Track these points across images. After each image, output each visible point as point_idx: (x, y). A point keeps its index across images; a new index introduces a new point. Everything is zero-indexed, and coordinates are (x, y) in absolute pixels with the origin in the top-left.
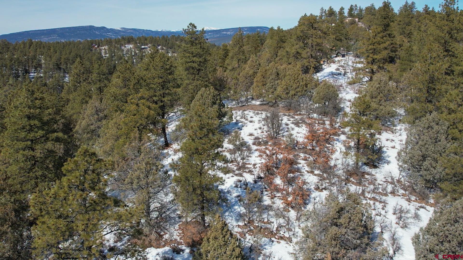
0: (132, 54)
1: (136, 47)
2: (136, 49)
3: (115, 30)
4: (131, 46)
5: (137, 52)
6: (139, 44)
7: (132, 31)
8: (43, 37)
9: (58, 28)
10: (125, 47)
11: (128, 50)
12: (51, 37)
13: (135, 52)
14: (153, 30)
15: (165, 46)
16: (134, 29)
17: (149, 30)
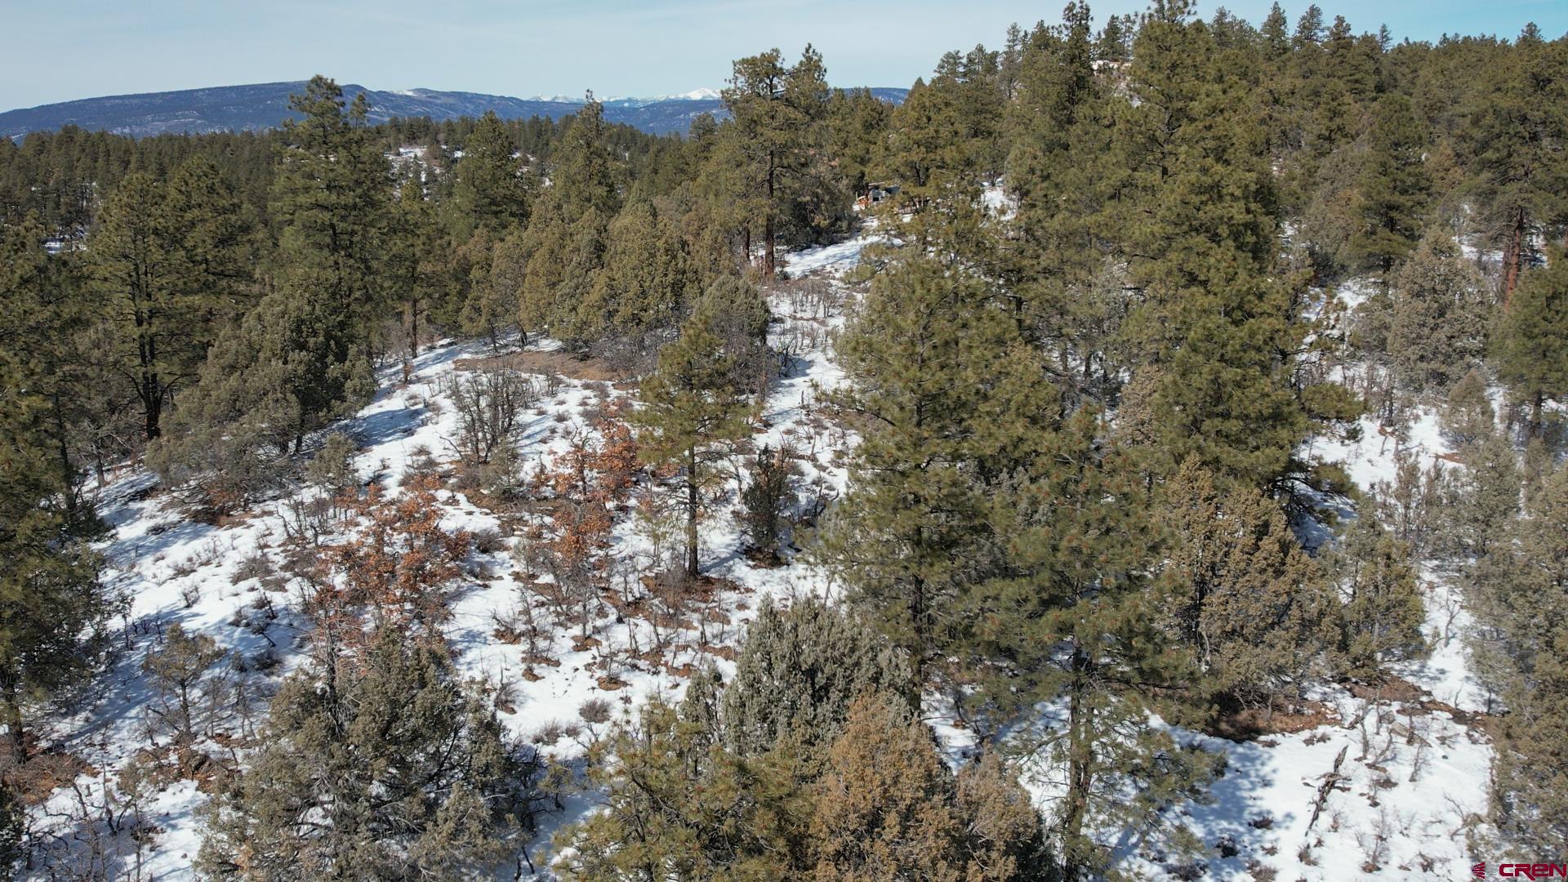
0: (418, 177)
1: (434, 155)
2: (435, 162)
3: (393, 95)
4: (419, 152)
5: (438, 171)
6: (446, 143)
7: (451, 101)
8: (149, 118)
9: (203, 90)
10: (399, 154)
11: (406, 166)
12: (176, 117)
13: (430, 173)
14: (524, 98)
15: (533, 153)
16: (459, 93)
17: (511, 99)
